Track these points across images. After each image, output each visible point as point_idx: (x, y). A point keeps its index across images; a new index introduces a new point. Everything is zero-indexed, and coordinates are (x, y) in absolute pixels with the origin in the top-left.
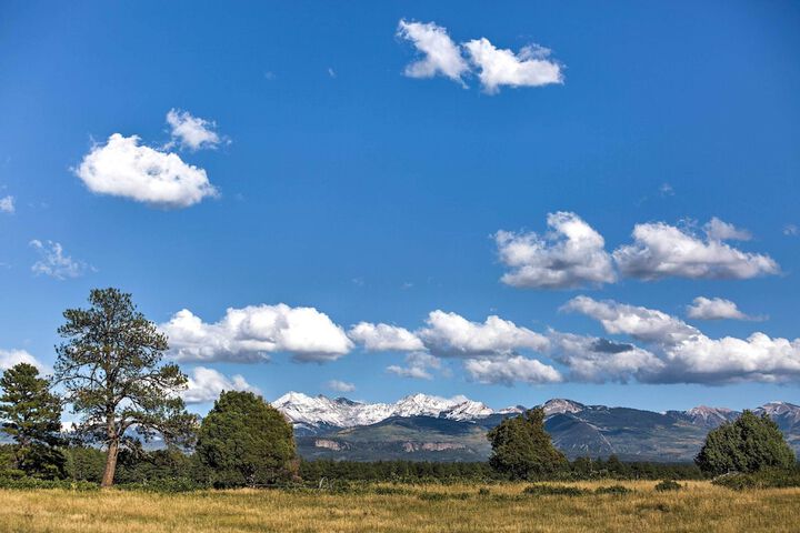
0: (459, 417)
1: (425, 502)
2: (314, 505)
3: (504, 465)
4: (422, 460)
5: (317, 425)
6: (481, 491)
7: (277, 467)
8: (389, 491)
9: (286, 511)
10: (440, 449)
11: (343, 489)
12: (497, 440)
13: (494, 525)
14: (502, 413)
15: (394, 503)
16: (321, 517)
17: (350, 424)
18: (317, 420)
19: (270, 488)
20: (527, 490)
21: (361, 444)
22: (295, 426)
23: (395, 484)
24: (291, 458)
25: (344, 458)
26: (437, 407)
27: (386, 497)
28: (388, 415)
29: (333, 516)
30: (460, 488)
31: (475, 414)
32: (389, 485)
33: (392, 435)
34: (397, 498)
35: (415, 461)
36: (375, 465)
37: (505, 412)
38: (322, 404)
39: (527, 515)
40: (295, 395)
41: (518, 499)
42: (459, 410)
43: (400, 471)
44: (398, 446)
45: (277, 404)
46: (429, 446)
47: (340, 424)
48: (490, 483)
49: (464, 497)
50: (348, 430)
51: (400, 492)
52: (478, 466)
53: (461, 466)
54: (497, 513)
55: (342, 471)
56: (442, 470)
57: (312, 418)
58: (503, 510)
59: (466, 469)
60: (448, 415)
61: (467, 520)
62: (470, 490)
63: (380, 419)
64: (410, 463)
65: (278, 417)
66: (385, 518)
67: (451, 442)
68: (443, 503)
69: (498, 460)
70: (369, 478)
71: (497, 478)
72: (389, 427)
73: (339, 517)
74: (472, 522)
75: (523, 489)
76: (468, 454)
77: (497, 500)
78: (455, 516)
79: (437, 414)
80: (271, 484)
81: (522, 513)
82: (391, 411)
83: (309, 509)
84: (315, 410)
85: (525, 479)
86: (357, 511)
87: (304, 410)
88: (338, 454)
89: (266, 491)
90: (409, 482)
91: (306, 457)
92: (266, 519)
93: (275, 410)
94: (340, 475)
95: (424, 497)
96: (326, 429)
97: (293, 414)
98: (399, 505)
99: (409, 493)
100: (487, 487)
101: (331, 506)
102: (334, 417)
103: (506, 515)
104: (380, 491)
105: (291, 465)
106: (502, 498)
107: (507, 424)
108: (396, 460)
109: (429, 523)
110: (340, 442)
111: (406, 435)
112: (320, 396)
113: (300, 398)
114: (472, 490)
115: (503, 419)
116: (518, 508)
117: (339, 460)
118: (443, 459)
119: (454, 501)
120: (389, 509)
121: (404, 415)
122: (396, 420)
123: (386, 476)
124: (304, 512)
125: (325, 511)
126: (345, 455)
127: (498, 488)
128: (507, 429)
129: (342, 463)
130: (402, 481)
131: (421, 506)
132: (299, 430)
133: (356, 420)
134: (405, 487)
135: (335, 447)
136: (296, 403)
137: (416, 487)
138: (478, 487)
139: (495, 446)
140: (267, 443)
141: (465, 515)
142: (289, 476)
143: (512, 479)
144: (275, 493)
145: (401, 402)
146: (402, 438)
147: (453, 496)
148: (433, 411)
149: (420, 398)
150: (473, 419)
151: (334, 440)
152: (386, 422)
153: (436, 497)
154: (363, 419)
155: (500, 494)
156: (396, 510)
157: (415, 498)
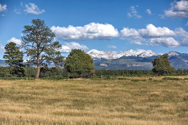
0: (143, 57)
1: (133, 82)
2: (100, 83)
3: (156, 71)
4: (132, 69)
5: (100, 59)
6: (150, 79)
7: (88, 72)
8: (122, 79)
9: (91, 85)
10: (137, 66)
11: (108, 78)
12: (154, 64)
13: (153, 89)
14: (156, 55)
15: (123, 82)
16: (102, 87)
17: (110, 59)
18: (101, 57)
19: (86, 78)
20: (163, 79)
21: (114, 65)
22: (94, 59)
23: (124, 76)
24: (93, 69)
25: (109, 69)
26: (136, 54)
27: (121, 80)
28: (122, 56)
29: (105, 87)
30: (143, 78)
31: (148, 56)
32: (122, 77)
33: (122, 62)
34: (124, 81)
35: (130, 70)
36: (118, 71)
37: (157, 55)
38: (102, 52)
39: (163, 86)
40: (94, 50)
41: (161, 81)
42: (143, 54)
43: (125, 73)
44: (125, 65)
45: (88, 53)
46: (134, 65)
47: (107, 59)
48: (152, 76)
49: (144, 80)
50: (110, 61)
51: (125, 79)
52: (149, 72)
53: (144, 71)
54: (154, 85)
55: (108, 73)
56: (138, 72)
57: (99, 57)
58: (156, 84)
59: (145, 72)
60: (140, 56)
61: (145, 88)
62: (146, 79)
63: (119, 57)
64: (128, 70)
65: (89, 57)
66: (121, 87)
67: (141, 64)
68: (138, 83)
69: (155, 69)
70: (116, 75)
71: (154, 75)
72: (122, 59)
73: (107, 87)
74: (147, 88)
75: (162, 78)
76: (146, 68)
77: (154, 82)
78: (142, 86)
79: (136, 56)
80: (87, 77)
81: (162, 86)
82: (123, 55)
83: (98, 84)
84: (100, 54)
85: (163, 75)
86: (112, 85)
87: (97, 55)
88: (107, 68)
89: (85, 79)
90: (128, 76)
91: (98, 69)
92: (85, 88)
93: (88, 55)
94: (107, 74)
95: (133, 80)
96: (103, 60)
97: (93, 56)
98: (125, 83)
99: (128, 79)
100: (151, 78)
101: (105, 83)
102: (105, 57)
103: (157, 86)
104: (119, 79)
105: (93, 71)
106: (156, 81)
107: (157, 59)
108: (124, 69)
109: (134, 88)
110: (108, 64)
111: (127, 62)
112: (101, 50)
113: (95, 51)
114: (147, 78)
115: (156, 57)
116: (160, 84)
117: (107, 70)
118: (138, 69)
119: (142, 82)
120: (122, 84)
121: (127, 56)
122: (124, 57)
123: (121, 74)
124: (97, 85)
125: (103, 85)
126: (109, 68)
127: (154, 78)
128: (157, 60)
129: (108, 70)
130: (126, 76)
131: (132, 83)
132: (95, 61)
133: (112, 57)
134: (127, 77)
135: (106, 65)
136: (94, 52)
137: (130, 78)
138: (149, 77)
139: (154, 65)
140: (85, 65)
141: (145, 86)
142: (92, 74)
143: (159, 75)
144: (88, 80)
145: (126, 52)
146: (126, 63)
147: (141, 80)
148: (135, 55)
149: (131, 51)
150: (147, 57)
151: (106, 63)
152: (121, 58)
153: (136, 81)
154: (114, 57)
155: (155, 80)
156: (124, 84)
157: (130, 81)
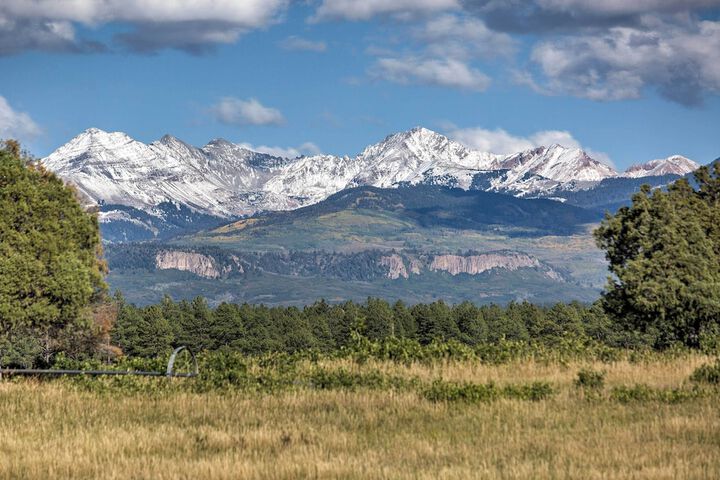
0: (524, 189)
1: (438, 409)
2: (154, 419)
3: (639, 311)
4: (428, 300)
5: (158, 213)
6: (583, 379)
7: (60, 324)
8: (345, 382)
9: (83, 437)
10: (474, 270)
11: (229, 377)
12: (621, 249)
13: (617, 466)
14: (633, 175)
15: (357, 411)
16: (175, 450)
17: (243, 208)
18: (160, 199)
19: (41, 377)
20: (700, 375)
21: (272, 260)
22: (103, 216)
23: (361, 361)
24: (94, 299)
25: (228, 298)
26: (465, 163)
27: (332, 395)
28: (341, 184)
29: (203, 448)
30: (528, 370)
31: (564, 179)
32: (346, 365)
33: (347, 237)
34: (364, 397)
35: (411, 301)
36: (309, 313)
37: (642, 174)
38: (172, 158)
39: (702, 439)
40: (103, 137)
41: (677, 399)
42: (522, 169)
43: (372, 329)
44: (367, 264)
45: (55, 162)
46: (446, 263)
47: (217, 210)
48: (604, 357)
49: (537, 393)
50: (238, 226)
51: (374, 382)
52: (576, 317)
53: (528, 313)
54: (625, 433)
55: (227, 329)
56: (481, 326)
57: (146, 196)
58: (638, 426)
59: (541, 320)
60: (496, 184)
61: (547, 454)
62: (555, 376)
63: (320, 196)
64: (397, 307)
65: (59, 195)
66: (332, 451)
67: (503, 253)
68: (484, 411)
69: (625, 297)
70: (296, 346)
71: (622, 344)
72: (344, 215)
73: (218, 449)
74: (560, 459)
75: (689, 372)
76: (549, 284)
77: (623, 401)
78: (515, 441)
79: (465, 181)
80: (42, 368)
81: (688, 436)
82: (349, 175)
83: (142, 431)
84: (154, 174)
85: (696, 345)
86: (262, 434)
87: (126, 176)
88: (216, 286)
89: (30, 386)
90: (395, 356)
91: (132, 296)
92: (33, 459)
93: (52, 178)
94: (219, 341)
95: (435, 394)
96: (182, 220)
97: (97, 186)
98: (371, 416)
99: (398, 384)
100: (598, 367)
101: (198, 422)
102: (201, 192)
103: (646, 439)
104: (323, 382)
105: (92, 318)
106: (633, 396)
107: (646, 204)
108: (362, 300)
109: (448, 461)
110: (220, 255)
111: (386, 234)
112: (165, 140)
113: (114, 144)
114: (560, 375)
115: (637, 191)
116: (677, 422)
117: (217, 303)
118: (481, 298)
119: (514, 401)
120: (346, 427)
121: (384, 182)
122: (358, 197)
123: (339, 341)
124: (128, 439)
125: (181, 434)
126: (233, 289)
127: (624, 371)
128: (646, 217)
129: (222, 311)
130: (380, 354)
131: (427, 419)
132: (114, 227)
133: (261, 197)
134: (387, 368)
135: (207, 268)
136: (104, 157)
137: (417, 369)
138: (575, 367)
139: (615, 260)
140: (30, 261)
141: (542, 439)
142: (91, 343)
143: (660, 346)
144: (53, 390)
145: (374, 149)
146: (377, 243)
147: (510, 392)
148: (454, 173)
149: (421, 141)
150: (559, 192)
151: (204, 250)
152: (335, 202)
153: (466, 394)
154: (277, 193)
155: (630, 386)
156: (365, 428)
157: (410, 397)
